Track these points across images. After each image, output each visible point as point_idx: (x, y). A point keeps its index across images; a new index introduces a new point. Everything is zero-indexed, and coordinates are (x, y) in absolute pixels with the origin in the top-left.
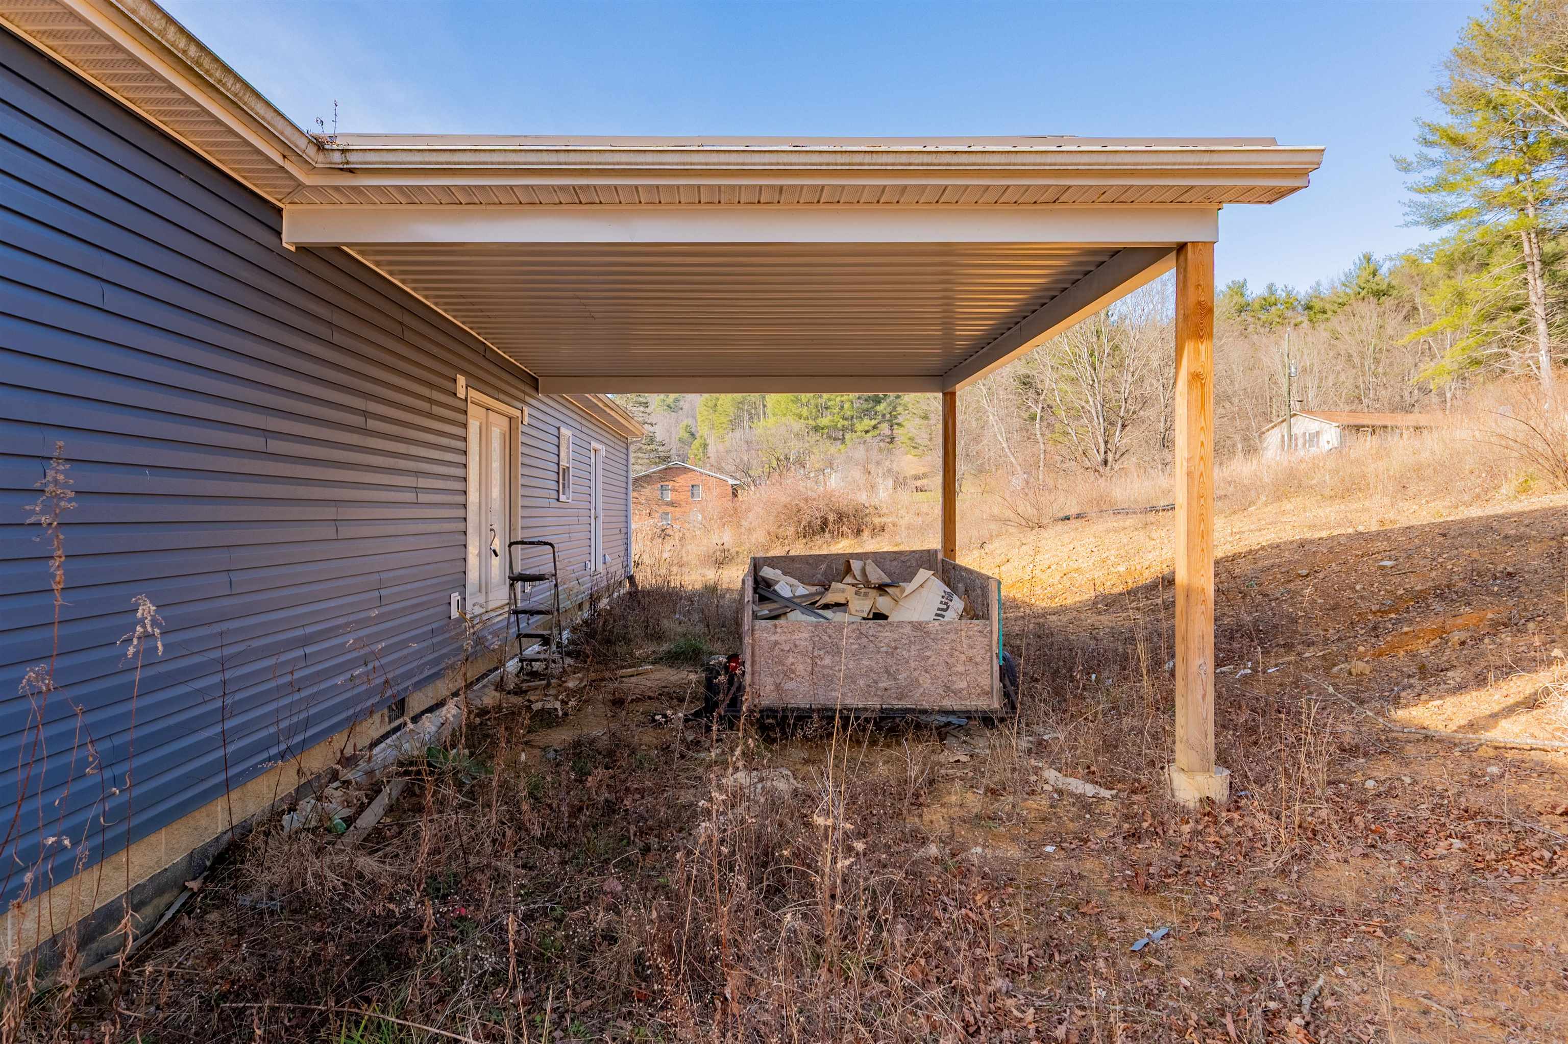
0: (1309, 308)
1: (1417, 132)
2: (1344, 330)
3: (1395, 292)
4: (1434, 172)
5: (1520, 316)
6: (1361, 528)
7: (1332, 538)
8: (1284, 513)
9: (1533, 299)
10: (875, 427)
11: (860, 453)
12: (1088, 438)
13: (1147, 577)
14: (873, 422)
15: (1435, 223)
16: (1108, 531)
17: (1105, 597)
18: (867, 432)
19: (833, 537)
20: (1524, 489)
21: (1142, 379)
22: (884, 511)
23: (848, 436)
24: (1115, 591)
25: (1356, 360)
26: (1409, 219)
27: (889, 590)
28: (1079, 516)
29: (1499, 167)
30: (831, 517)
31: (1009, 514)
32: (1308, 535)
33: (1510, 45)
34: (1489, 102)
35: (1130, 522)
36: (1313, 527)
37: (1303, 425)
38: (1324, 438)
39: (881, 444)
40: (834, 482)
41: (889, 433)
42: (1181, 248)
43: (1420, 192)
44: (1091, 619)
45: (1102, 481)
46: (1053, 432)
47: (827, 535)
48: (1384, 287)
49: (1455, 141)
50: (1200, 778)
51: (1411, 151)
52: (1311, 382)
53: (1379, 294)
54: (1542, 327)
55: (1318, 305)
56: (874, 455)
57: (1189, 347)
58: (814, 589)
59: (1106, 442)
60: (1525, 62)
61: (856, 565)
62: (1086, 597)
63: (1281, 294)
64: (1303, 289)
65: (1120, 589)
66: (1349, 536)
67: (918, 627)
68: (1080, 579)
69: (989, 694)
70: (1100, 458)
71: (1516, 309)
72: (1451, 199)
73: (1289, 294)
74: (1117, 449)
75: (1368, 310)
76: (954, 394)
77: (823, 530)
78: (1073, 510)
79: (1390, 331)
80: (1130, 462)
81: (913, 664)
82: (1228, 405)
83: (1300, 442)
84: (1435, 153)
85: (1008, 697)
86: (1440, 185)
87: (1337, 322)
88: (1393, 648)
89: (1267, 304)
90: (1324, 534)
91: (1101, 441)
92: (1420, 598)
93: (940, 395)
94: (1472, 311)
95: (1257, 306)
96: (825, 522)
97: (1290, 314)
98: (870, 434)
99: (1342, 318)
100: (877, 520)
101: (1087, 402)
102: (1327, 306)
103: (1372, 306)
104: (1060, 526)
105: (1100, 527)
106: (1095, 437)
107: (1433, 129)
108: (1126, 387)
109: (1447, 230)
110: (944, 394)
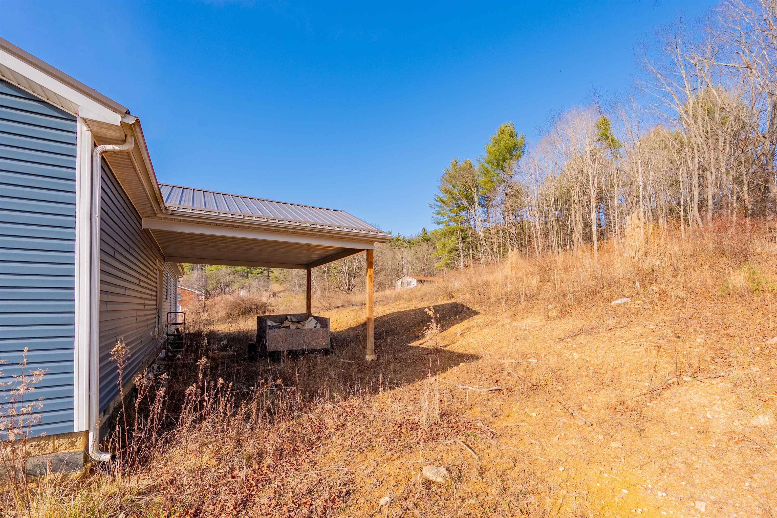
0: (409, 242)
1: (434, 197)
2: (418, 250)
3: (431, 240)
4: (438, 209)
5: (457, 252)
6: (411, 309)
7: (405, 311)
8: (396, 305)
9: (460, 248)
10: (261, 272)
11: (255, 283)
12: (343, 280)
13: (362, 322)
14: (261, 270)
15: (439, 223)
16: (351, 311)
17: (351, 328)
18: (258, 274)
19: (254, 314)
20: (443, 299)
21: (360, 261)
22: (273, 305)
23: (249, 275)
24: (353, 326)
25: (422, 260)
26: (433, 221)
27: (301, 323)
28: (342, 306)
29: (452, 211)
30: (253, 307)
31: (319, 305)
32: (400, 310)
33: (455, 178)
34: (450, 193)
35: (357, 308)
36: (401, 308)
37: (407, 279)
38: (412, 283)
39: (265, 279)
40: (243, 293)
41: (267, 274)
42: (367, 250)
43: (435, 214)
44: (347, 333)
45: (347, 295)
46: (331, 277)
47: (251, 313)
48: (429, 238)
49: (443, 202)
50: (371, 356)
51: (433, 202)
52: (410, 266)
53: (427, 240)
54: (462, 256)
55: (412, 242)
56: (262, 283)
57: (369, 270)
58: (278, 324)
59: (349, 282)
60: (458, 183)
61: (289, 317)
62: (345, 328)
63: (402, 237)
64: (408, 236)
65: (355, 325)
66: (408, 311)
67: (311, 330)
68: (343, 324)
69: (328, 345)
70: (347, 288)
71: (457, 250)
72: (442, 217)
73: (404, 238)
74: (352, 284)
75: (424, 244)
76: (310, 270)
77: (250, 312)
78: (340, 305)
79: (430, 252)
80: (357, 289)
81: (309, 339)
82: (386, 271)
83: (406, 284)
84: (438, 204)
85: (332, 346)
86: (439, 213)
87: (416, 247)
88: (411, 334)
89: (398, 240)
90: (403, 310)
91: (347, 281)
92: (418, 323)
93: (306, 270)
94: (447, 250)
95: (395, 240)
96: (251, 308)
97: (404, 243)
98: (259, 275)
99: (418, 246)
100: (271, 308)
101: (343, 268)
102: (414, 242)
103: (426, 244)
104: (336, 309)
105: (348, 309)
106: (345, 280)
107: (438, 197)
108: (355, 264)
109: (441, 226)
110: (308, 270)
